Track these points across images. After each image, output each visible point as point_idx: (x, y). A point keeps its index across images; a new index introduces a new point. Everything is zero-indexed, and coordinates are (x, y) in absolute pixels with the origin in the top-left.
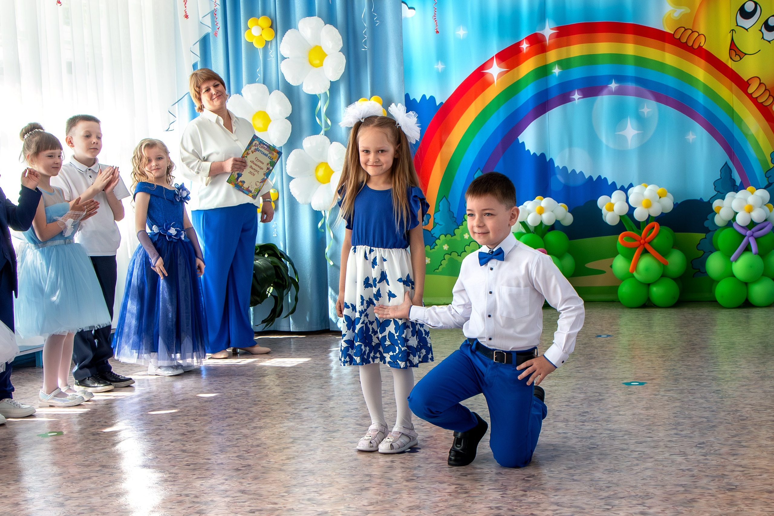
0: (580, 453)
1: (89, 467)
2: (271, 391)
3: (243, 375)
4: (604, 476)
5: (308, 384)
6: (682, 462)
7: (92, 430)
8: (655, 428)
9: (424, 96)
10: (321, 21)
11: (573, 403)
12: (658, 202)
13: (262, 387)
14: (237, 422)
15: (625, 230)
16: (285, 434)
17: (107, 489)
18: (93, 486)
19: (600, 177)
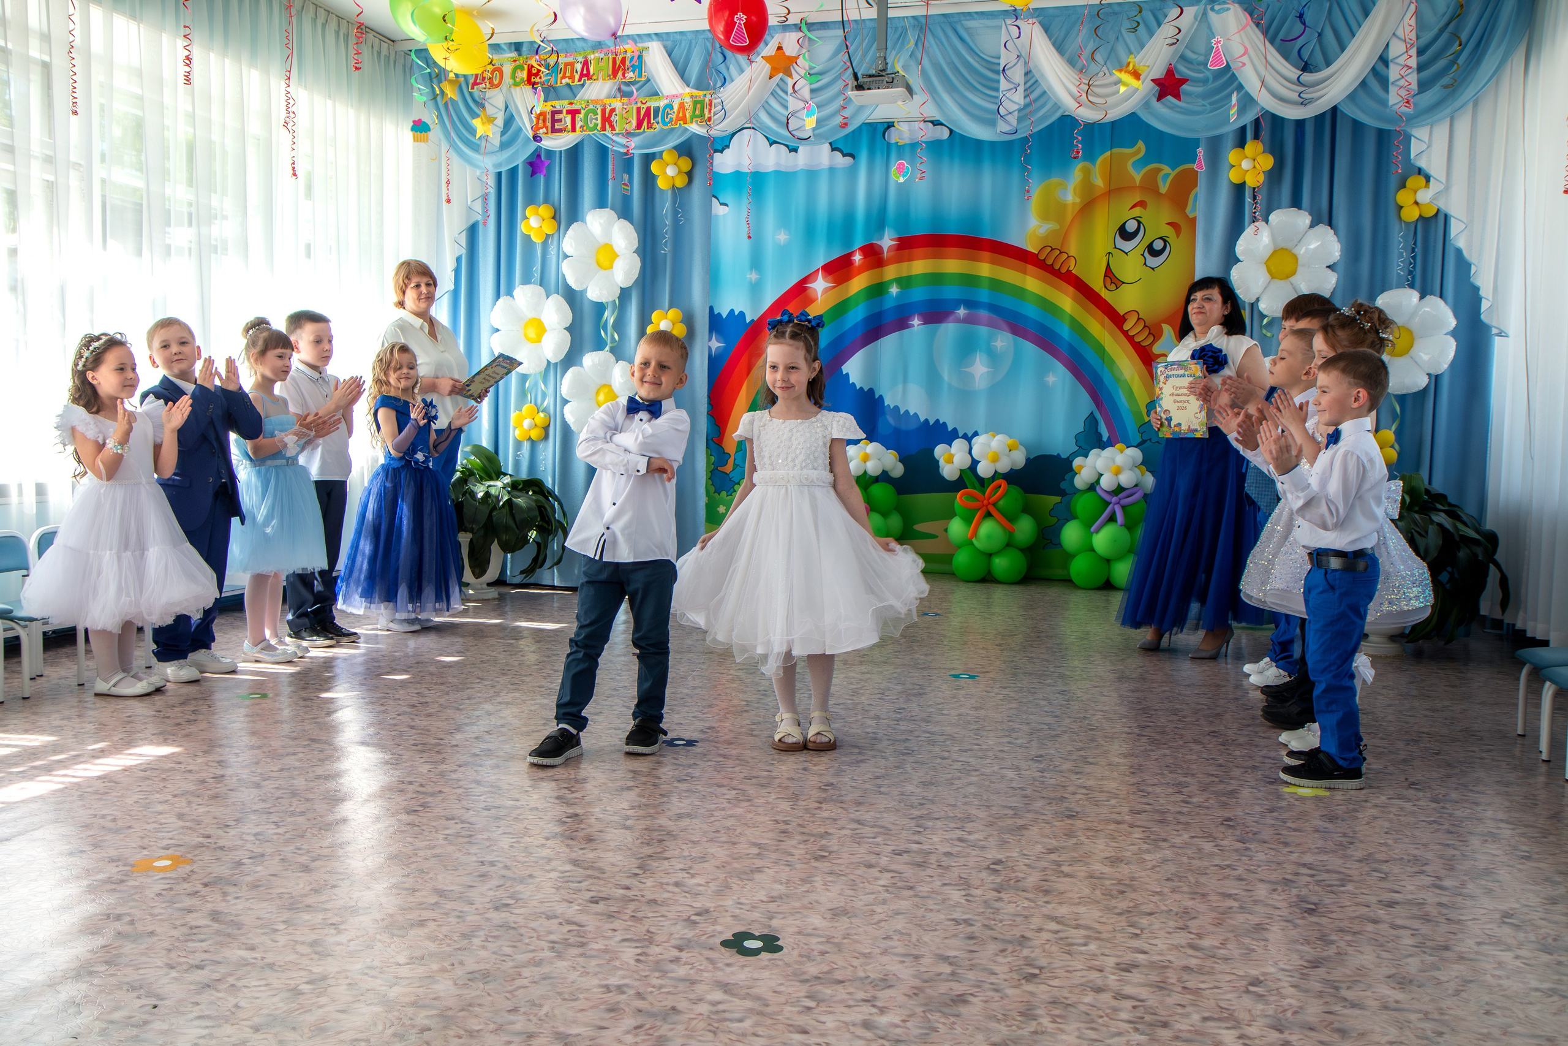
0: (891, 759)
1: (296, 741)
2: (524, 659)
4: (918, 790)
6: (1013, 778)
7: (305, 694)
8: (985, 733)
9: (732, 311)
10: (613, 215)
11: (887, 696)
12: (1008, 456)
13: (515, 653)
14: (479, 695)
15: (967, 488)
17: (316, 768)
18: (298, 764)
19: (938, 421)
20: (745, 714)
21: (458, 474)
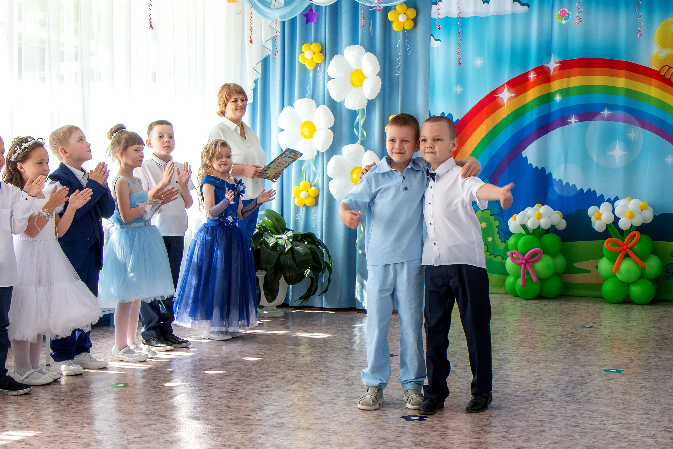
0: (564, 430)
1: (150, 416)
2: (303, 359)
3: (281, 343)
5: (335, 355)
6: (651, 444)
7: (154, 384)
8: (630, 412)
9: (443, 113)
10: (362, 49)
11: (559, 385)
12: (640, 214)
13: (297, 355)
14: (274, 384)
15: (612, 237)
16: (313, 397)
17: (163, 436)
18: (152, 433)
19: (589, 189)
20: (459, 398)
21: (257, 230)
